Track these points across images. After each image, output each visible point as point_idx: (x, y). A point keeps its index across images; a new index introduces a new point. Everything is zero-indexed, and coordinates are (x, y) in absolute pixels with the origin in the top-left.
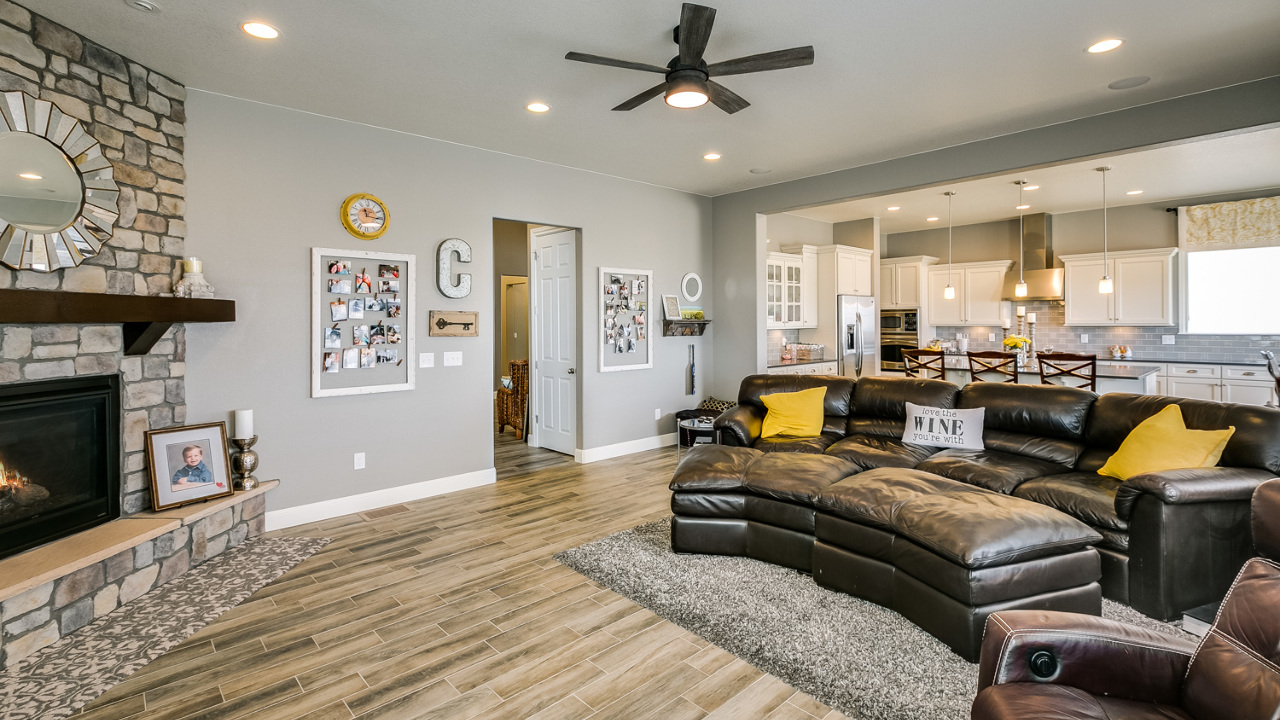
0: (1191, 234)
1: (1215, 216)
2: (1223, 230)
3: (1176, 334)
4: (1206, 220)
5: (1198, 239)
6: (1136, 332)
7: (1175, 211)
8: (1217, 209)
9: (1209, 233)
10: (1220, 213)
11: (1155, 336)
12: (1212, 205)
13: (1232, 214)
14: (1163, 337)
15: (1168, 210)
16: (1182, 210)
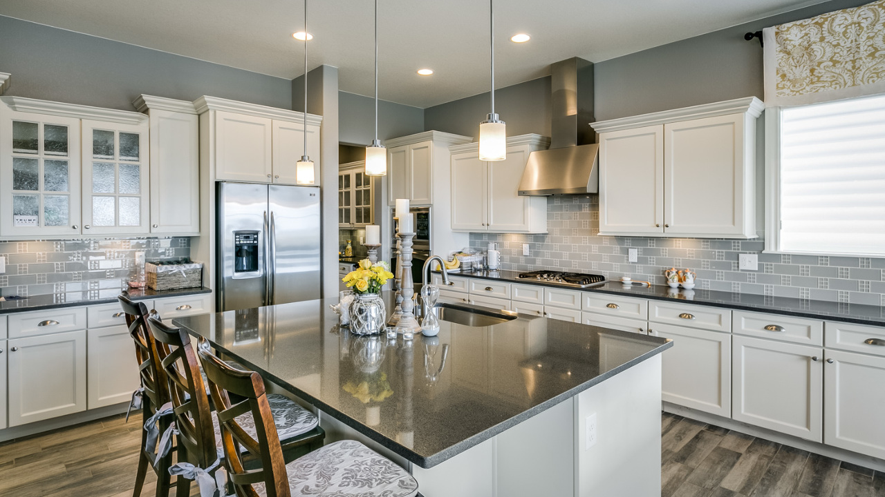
0: (784, 76)
1: (822, 39)
2: (835, 63)
3: (760, 252)
4: (808, 49)
5: (794, 82)
6: (702, 247)
7: (760, 35)
8: (826, 26)
9: (812, 71)
10: (831, 32)
11: (729, 256)
12: (818, 19)
13: (852, 31)
14: (741, 256)
15: (748, 37)
16: (769, 33)
